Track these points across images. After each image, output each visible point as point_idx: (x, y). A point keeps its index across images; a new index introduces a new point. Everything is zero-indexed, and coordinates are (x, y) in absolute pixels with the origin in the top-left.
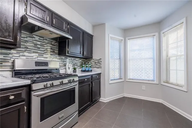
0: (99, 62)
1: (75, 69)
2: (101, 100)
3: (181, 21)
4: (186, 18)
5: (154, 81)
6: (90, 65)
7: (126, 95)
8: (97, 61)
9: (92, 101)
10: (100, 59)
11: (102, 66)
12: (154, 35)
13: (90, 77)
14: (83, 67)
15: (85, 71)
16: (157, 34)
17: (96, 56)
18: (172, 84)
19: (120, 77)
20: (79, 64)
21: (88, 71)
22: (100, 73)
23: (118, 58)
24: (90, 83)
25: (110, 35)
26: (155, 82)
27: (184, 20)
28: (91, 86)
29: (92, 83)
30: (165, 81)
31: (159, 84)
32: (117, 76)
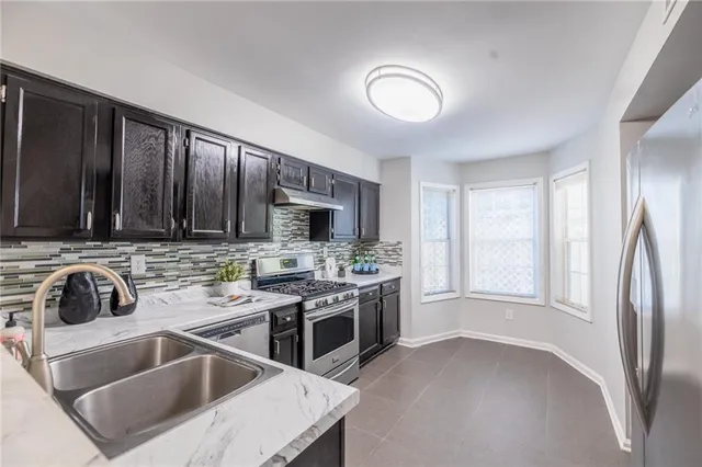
0: (395, 250)
1: (342, 269)
2: (402, 342)
3: (582, 167)
4: (590, 161)
5: (534, 297)
6: (374, 258)
7: (465, 334)
8: (390, 248)
9: (382, 342)
10: (399, 243)
11: (403, 259)
12: (535, 184)
13: (377, 287)
14: (356, 262)
15: (361, 272)
16: (540, 180)
17: (387, 235)
18: (572, 306)
19: (451, 286)
20: (347, 255)
21: (370, 272)
22: (399, 278)
23: (445, 237)
24: (378, 301)
25: (423, 184)
26: (537, 301)
27: (585, 165)
28: (379, 309)
29: (381, 301)
30: (561, 300)
31: (546, 306)
32: (442, 284)
